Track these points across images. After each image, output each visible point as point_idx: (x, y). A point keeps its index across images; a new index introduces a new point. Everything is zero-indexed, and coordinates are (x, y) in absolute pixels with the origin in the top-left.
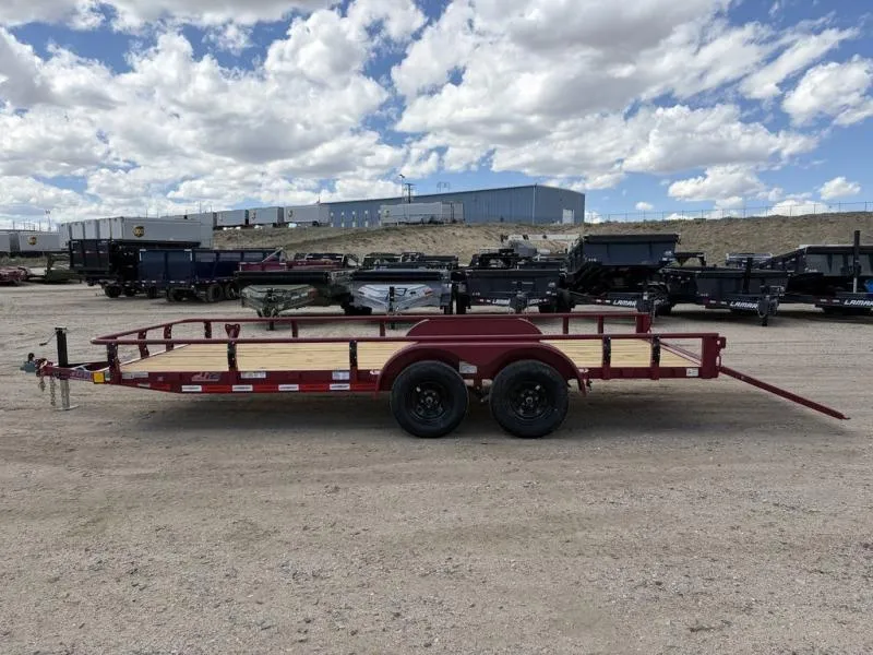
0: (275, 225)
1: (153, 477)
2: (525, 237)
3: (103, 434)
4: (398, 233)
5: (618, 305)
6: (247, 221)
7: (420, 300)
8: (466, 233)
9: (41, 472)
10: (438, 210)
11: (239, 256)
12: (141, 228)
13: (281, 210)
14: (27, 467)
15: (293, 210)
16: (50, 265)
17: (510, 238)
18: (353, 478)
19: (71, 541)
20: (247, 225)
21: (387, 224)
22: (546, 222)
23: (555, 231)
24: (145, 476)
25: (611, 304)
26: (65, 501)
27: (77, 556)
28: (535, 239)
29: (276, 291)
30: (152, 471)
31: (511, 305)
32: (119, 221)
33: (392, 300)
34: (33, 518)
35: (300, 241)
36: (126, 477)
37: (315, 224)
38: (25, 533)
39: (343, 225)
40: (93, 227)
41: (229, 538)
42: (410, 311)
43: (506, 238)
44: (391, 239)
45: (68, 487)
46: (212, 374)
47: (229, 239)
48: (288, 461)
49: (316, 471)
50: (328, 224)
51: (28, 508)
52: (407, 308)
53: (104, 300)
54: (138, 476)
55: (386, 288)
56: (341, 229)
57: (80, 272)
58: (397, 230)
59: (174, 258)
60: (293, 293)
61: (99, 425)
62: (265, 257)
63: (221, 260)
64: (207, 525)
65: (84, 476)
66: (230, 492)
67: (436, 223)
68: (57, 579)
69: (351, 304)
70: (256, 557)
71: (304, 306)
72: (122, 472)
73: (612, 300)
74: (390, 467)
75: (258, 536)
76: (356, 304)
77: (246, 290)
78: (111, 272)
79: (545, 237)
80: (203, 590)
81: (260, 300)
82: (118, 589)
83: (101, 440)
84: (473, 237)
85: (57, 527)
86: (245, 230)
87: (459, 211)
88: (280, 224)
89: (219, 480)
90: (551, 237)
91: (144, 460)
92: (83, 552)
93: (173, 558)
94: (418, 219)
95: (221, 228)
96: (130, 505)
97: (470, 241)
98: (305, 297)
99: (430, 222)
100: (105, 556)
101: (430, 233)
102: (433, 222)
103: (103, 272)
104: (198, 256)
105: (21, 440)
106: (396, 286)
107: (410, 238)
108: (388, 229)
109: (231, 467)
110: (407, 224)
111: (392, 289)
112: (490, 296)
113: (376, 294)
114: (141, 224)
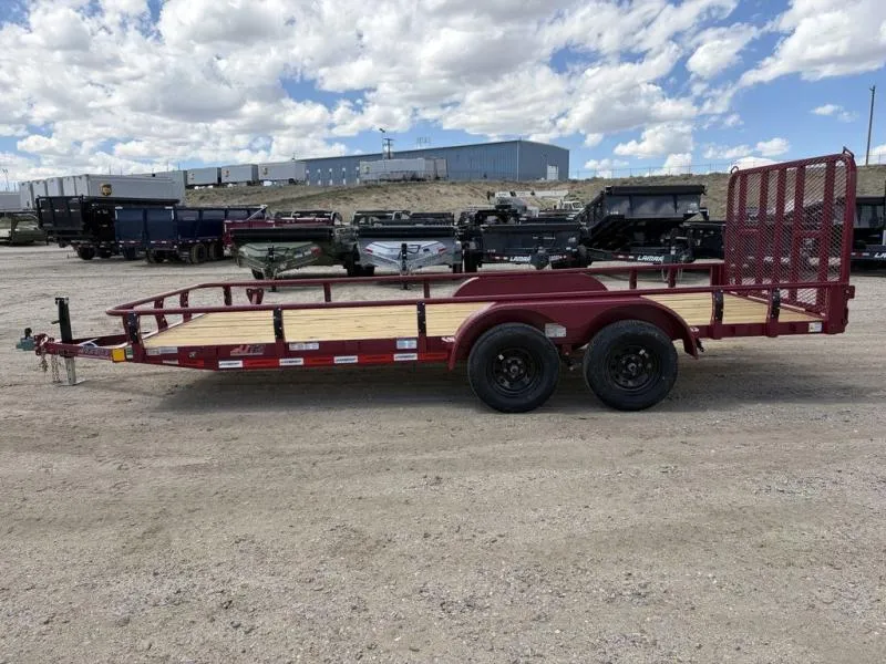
0: (249, 183)
1: (206, 468)
2: (513, 194)
3: (126, 415)
4: (379, 190)
5: (644, 261)
6: (220, 179)
7: (434, 258)
8: (451, 190)
9: (65, 465)
10: (419, 166)
11: (223, 213)
12: (109, 186)
13: (255, 168)
14: (45, 458)
15: (268, 168)
16: (14, 226)
17: (497, 195)
18: (452, 465)
19: (129, 560)
20: (220, 184)
21: (366, 182)
22: (532, 178)
23: (542, 187)
24: (195, 468)
25: (635, 260)
26: (106, 504)
27: (144, 583)
28: (523, 196)
29: (278, 250)
30: (202, 461)
31: (532, 262)
32: (84, 179)
33: (405, 258)
34: (72, 529)
35: (279, 199)
36: (171, 469)
37: (291, 181)
38: (65, 550)
39: (319, 183)
40: (56, 185)
41: (334, 551)
42: (423, 270)
43: (493, 195)
44: (374, 197)
45: (105, 485)
46: (254, 347)
47: (202, 198)
48: (362, 444)
49: (401, 456)
50: (304, 182)
51: (61, 515)
52: (420, 267)
53: (79, 262)
54: (186, 467)
55: (398, 244)
56: (318, 187)
57: (51, 233)
58: (379, 187)
59: (153, 217)
60: (296, 251)
61: (117, 402)
62: (249, 215)
63: (204, 218)
64: (298, 533)
65: (120, 468)
66: (309, 487)
67: (418, 180)
68: (127, 621)
69: (357, 263)
70: (380, 579)
71: (306, 265)
72: (165, 463)
73: (636, 256)
74: (487, 449)
75: (370, 548)
76: (363, 263)
77: (243, 249)
78: (83, 232)
79: (533, 194)
80: (330, 631)
81: (261, 259)
82: (215, 633)
83: (125, 422)
84: (458, 195)
85: (107, 539)
86: (216, 189)
87: (442, 167)
88: (255, 182)
89: (289, 471)
90: (539, 194)
91: (187, 447)
92: (151, 577)
93: (272, 583)
94: (400, 176)
95: (192, 186)
96: (191, 508)
97: (456, 199)
98: (310, 256)
99: (412, 179)
100: (182, 583)
101: (413, 191)
102: (415, 179)
103: (75, 232)
104: (180, 213)
105: (28, 424)
106: (408, 243)
107: (395, 196)
108: (370, 187)
109: (296, 453)
110: (389, 181)
111: (404, 246)
112: (506, 253)
113: (385, 252)
114: (108, 182)
